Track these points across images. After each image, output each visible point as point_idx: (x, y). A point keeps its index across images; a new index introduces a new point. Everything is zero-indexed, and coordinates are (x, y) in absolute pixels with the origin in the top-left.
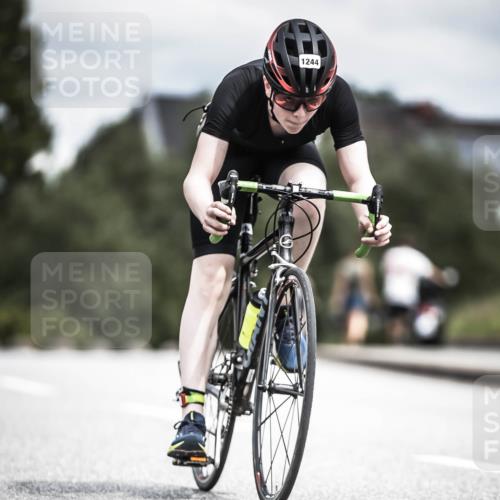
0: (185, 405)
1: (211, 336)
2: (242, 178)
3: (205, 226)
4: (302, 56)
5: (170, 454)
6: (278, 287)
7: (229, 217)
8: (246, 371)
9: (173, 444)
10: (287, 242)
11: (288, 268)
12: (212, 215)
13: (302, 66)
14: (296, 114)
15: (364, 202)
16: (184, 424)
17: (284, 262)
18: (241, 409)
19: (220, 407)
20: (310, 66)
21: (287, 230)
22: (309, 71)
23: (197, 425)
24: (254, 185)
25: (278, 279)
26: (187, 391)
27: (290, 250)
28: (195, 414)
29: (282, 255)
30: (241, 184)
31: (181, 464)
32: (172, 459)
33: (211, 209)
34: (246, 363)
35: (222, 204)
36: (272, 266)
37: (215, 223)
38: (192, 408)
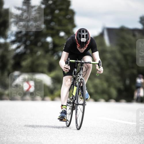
0: (62, 108)
1: (67, 93)
2: (70, 59)
3: (64, 70)
4: (82, 39)
5: (58, 119)
6: (79, 82)
7: (68, 68)
8: (74, 101)
9: (59, 117)
10: (81, 73)
11: (81, 78)
12: (65, 68)
13: (82, 41)
14: (81, 49)
15: (97, 64)
16: (62, 112)
17: (81, 77)
18: (74, 109)
19: (70, 109)
20: (84, 41)
21: (81, 70)
22: (83, 42)
23: (64, 113)
24: (74, 61)
25: (79, 81)
26: (62, 105)
27: (82, 75)
28: (64, 110)
29: (80, 76)
30: (71, 61)
31: (61, 121)
32: (59, 120)
33: (64, 66)
34: (74, 99)
35: (67, 65)
36: (78, 78)
37: (66, 69)
38: (64, 109)
